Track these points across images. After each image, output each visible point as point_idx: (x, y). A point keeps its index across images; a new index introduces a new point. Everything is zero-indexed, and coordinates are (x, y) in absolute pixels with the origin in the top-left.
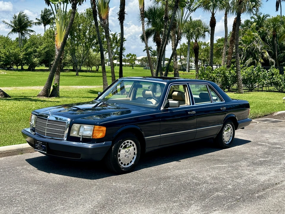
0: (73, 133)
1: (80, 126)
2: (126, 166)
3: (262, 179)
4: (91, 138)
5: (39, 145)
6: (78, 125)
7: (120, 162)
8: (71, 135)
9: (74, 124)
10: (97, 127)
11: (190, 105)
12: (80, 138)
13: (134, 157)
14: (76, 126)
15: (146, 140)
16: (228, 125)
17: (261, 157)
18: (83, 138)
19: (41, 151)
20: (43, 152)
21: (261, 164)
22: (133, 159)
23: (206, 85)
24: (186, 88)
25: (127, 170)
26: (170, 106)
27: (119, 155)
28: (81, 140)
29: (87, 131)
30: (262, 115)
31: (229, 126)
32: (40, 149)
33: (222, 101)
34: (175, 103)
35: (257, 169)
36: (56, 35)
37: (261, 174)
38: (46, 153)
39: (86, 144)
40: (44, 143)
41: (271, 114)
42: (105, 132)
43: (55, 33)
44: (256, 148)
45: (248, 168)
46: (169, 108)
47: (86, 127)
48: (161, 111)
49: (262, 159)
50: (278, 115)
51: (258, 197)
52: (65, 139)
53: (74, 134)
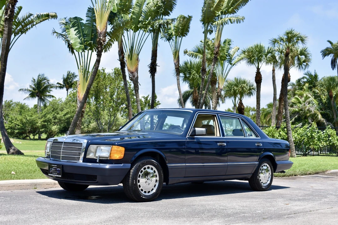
0: (89, 154)
1: (98, 147)
2: (147, 194)
3: (296, 208)
4: (109, 159)
5: (54, 169)
6: (95, 146)
7: (140, 189)
8: (88, 157)
9: (90, 145)
10: (115, 147)
11: (220, 136)
12: (97, 159)
13: (155, 185)
14: (93, 148)
15: (169, 168)
16: (265, 164)
17: (301, 197)
18: (100, 160)
19: (56, 175)
20: (58, 176)
21: (299, 200)
22: (155, 187)
23: (239, 118)
24: (215, 118)
25: (148, 198)
26: (196, 134)
27: (139, 180)
28: (98, 161)
29: (104, 152)
30: (313, 172)
31: (266, 166)
32: (55, 173)
33: (257, 137)
34: (202, 131)
35: (294, 203)
36: (78, 86)
37: (296, 205)
38: (60, 176)
39: (102, 164)
40: (58, 166)
41: (324, 172)
42: (123, 152)
43: (78, 84)
44: (297, 192)
45: (284, 202)
46: (195, 137)
47: (103, 147)
48: (186, 139)
49: (302, 198)
50: (331, 173)
51: (287, 217)
52: (81, 161)
53: (91, 156)
